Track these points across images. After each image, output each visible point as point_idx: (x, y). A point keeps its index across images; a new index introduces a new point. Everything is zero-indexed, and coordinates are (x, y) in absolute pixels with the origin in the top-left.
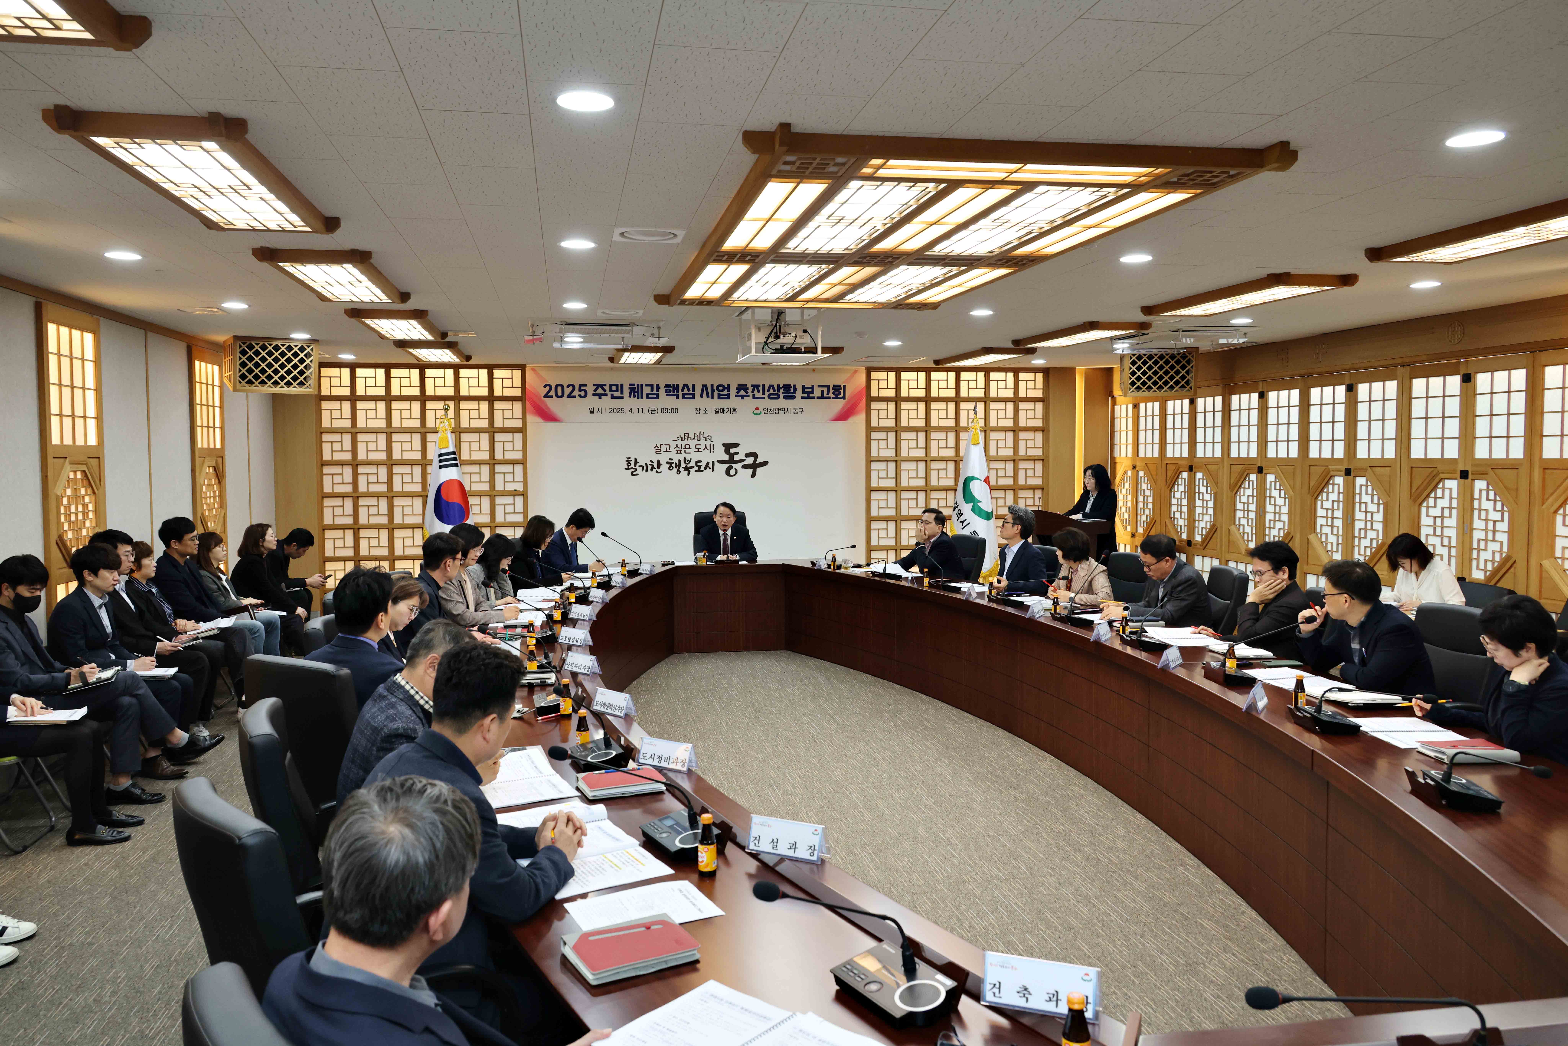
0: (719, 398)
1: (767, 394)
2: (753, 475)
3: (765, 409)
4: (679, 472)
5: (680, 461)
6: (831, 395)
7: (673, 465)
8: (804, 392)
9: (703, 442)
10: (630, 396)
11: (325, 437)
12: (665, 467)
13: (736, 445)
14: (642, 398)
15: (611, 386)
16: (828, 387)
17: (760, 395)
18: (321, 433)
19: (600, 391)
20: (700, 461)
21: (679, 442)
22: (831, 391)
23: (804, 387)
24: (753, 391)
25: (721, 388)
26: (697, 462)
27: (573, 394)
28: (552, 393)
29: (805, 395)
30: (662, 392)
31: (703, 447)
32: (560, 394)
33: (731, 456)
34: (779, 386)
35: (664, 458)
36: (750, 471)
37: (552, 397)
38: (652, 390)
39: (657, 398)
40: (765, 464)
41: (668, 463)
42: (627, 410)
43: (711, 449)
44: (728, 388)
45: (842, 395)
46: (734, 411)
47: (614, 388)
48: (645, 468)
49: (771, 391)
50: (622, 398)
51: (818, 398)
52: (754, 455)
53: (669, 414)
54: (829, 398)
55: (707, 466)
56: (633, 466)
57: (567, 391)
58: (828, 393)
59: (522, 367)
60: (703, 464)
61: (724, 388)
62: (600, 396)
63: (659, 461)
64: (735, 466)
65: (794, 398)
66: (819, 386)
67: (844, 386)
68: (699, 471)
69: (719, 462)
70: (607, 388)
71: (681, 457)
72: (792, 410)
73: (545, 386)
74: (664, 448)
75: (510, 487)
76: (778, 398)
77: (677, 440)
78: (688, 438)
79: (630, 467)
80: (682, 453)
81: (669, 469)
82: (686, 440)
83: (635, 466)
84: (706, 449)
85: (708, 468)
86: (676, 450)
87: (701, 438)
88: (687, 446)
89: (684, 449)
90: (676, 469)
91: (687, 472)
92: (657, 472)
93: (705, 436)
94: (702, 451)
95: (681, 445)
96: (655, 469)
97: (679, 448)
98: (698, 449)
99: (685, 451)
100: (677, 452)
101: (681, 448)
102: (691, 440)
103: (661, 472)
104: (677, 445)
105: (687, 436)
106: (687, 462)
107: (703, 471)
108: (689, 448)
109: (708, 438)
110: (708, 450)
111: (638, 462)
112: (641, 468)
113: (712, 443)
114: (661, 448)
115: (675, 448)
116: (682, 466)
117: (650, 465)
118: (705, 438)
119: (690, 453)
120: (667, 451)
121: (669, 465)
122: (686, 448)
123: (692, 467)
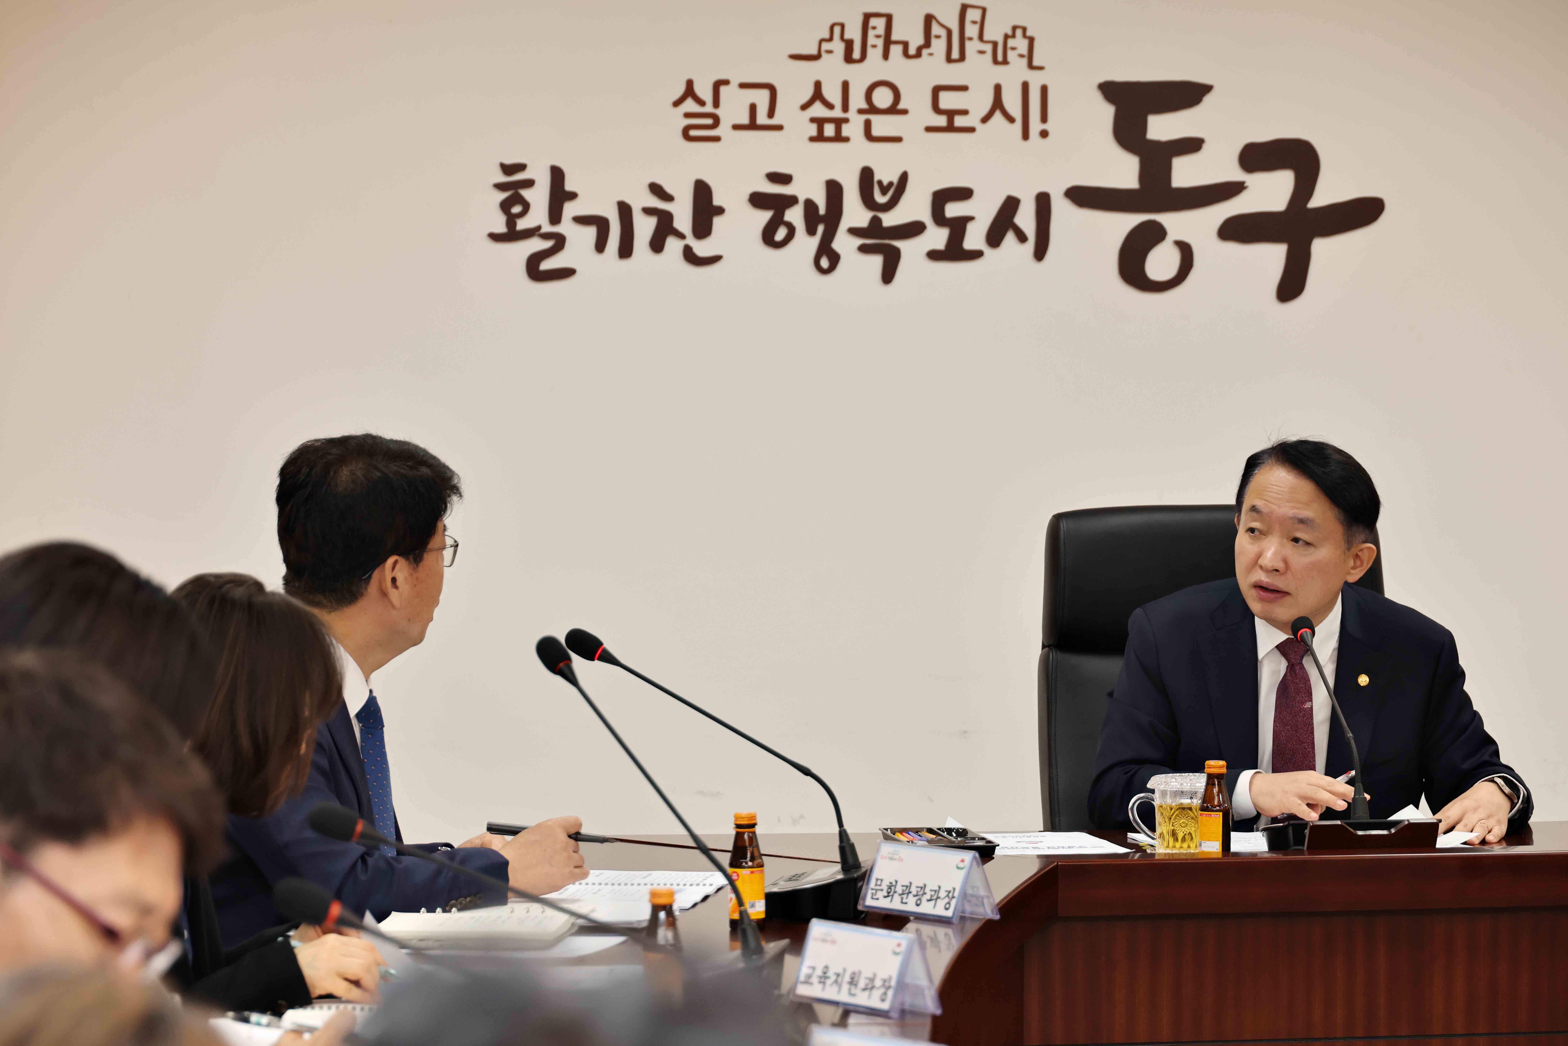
2: (1291, 285)
4: (826, 259)
5: (834, 190)
7: (795, 215)
9: (978, 73)
12: (739, 227)
13: (1187, 95)
20: (964, 194)
21: (832, 71)
26: (941, 198)
31: (978, 102)
33: (1156, 159)
35: (735, 168)
36: (1273, 257)
40: (1364, 212)
41: (758, 200)
43: (1031, 114)
48: (614, 233)
52: (1298, 158)
55: (1003, 224)
56: (537, 216)
60: (982, 211)
63: (702, 191)
64: (1176, 224)
68: (955, 252)
69: (1083, 197)
71: (843, 163)
74: (734, 107)
77: (816, 57)
78: (888, 42)
79: (522, 224)
80: (847, 140)
81: (768, 237)
82: (875, 54)
83: (555, 216)
84: (998, 115)
85: (1010, 238)
86: (813, 120)
87: (971, 47)
88: (883, 98)
89: (861, 111)
90: (814, 242)
91: (876, 262)
92: (690, 256)
93: (995, 31)
94: (971, 130)
95: (845, 86)
96: (682, 236)
97: (830, 106)
98: (951, 114)
99: (868, 125)
100: (821, 130)
101: (845, 108)
102: (906, 54)
103: (715, 259)
104: (818, 85)
105: (881, 30)
106: (880, 199)
107: (976, 255)
108: (894, 110)
109: (1011, 43)
110: (1011, 120)
111: (573, 196)
112: (590, 233)
113: (1036, 81)
114: (716, 103)
115: (804, 107)
116: (846, 223)
117: (648, 211)
118: (995, 44)
119: (898, 139)
120: (753, 125)
121: (766, 216)
122: (873, 109)
123: (914, 229)
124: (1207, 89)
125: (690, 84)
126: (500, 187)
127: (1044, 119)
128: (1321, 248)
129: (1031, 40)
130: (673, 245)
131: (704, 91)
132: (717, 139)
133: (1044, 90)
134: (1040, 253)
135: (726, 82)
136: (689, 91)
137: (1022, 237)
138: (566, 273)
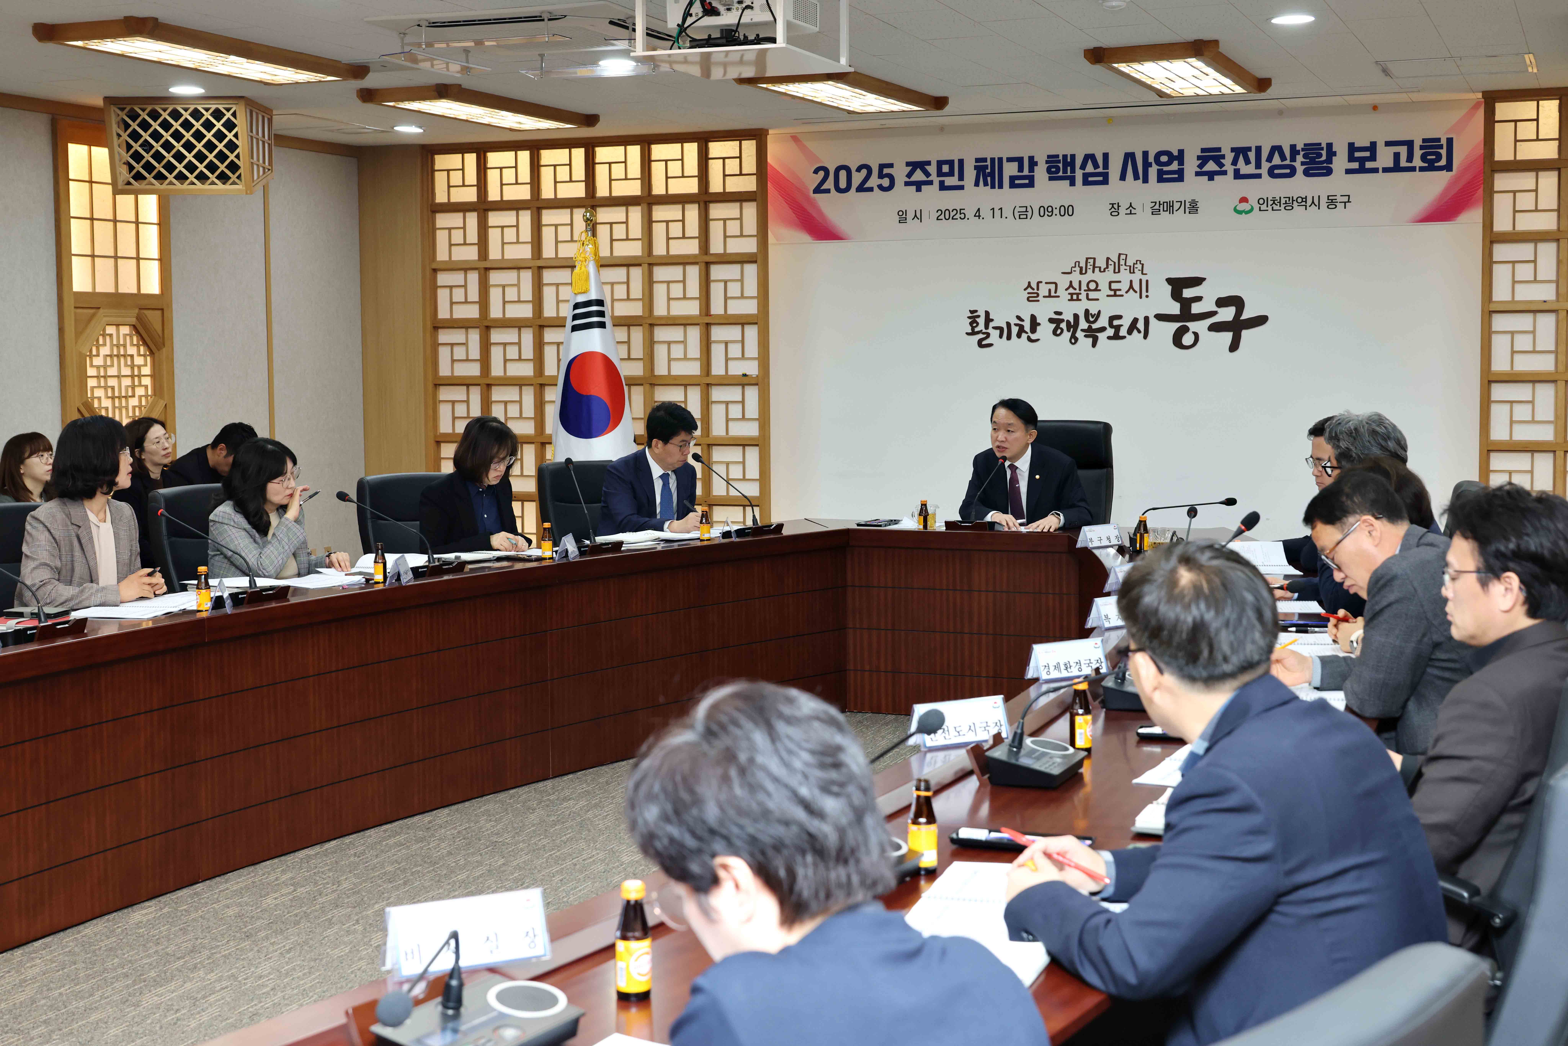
0: (1160, 179)
1: (1265, 166)
2: (1234, 346)
3: (1263, 201)
4: (1074, 340)
5: (1076, 316)
6: (1417, 162)
7: (1063, 325)
8: (1351, 159)
9: (1125, 277)
10: (977, 184)
11: (443, 279)
12: (1045, 329)
13: (1197, 281)
14: (1001, 186)
15: (940, 163)
16: (1410, 144)
17: (1250, 169)
18: (435, 271)
19: (919, 176)
20: (1119, 317)
21: (1076, 277)
22: (1418, 153)
23: (1352, 148)
24: (1235, 162)
25: (1164, 159)
26: (1112, 319)
27: (868, 185)
28: (829, 184)
29: (1355, 165)
30: (1041, 173)
31: (1125, 286)
32: (843, 184)
33: (1186, 304)
34: (1293, 147)
35: (1044, 310)
36: (1228, 336)
37: (828, 191)
38: (1021, 169)
39: (1031, 184)
40: (1261, 320)
41: (1051, 321)
42: (970, 212)
43: (1142, 290)
44: (1180, 157)
45: (1443, 162)
46: (1193, 207)
47: (946, 168)
48: (1005, 332)
49: (1277, 160)
50: (961, 188)
51: (1386, 170)
52: (1237, 302)
53: (1057, 219)
54: (1413, 169)
55: (1133, 327)
56: (981, 327)
57: (857, 178)
58: (1410, 159)
59: (759, 136)
60: (1126, 323)
61: (1172, 158)
62: (919, 186)
63: (1033, 318)
64: (1193, 326)
65: (1329, 172)
66: (1388, 144)
67: (1450, 141)
68: (1116, 337)
69: (1160, 317)
70: (932, 169)
71: (1079, 308)
72: (1324, 200)
73: (816, 172)
74: (1044, 290)
75: (737, 369)
76: (1293, 172)
77: (1071, 273)
78: (1094, 267)
79: (976, 330)
80: (1080, 300)
81: (1055, 333)
82: (1090, 271)
83: (987, 327)
84: (1131, 290)
85: (1135, 331)
86: (1069, 294)
87: (1122, 268)
88: (1092, 286)
89: (1085, 290)
90: (1070, 334)
91: (1090, 340)
92: (1029, 339)
93: (1130, 262)
94: (1122, 296)
95: (1080, 282)
96: (1027, 333)
97: (1075, 289)
98: (1115, 291)
99: (1087, 295)
100: (1072, 297)
101: (1080, 289)
102: (1100, 271)
103: (1038, 340)
104: (1071, 282)
105: (1092, 264)
106: (1091, 319)
107: (1124, 337)
108: (1096, 290)
109: (1136, 266)
110: (1136, 292)
111: (992, 320)
112: (998, 332)
113: (1144, 278)
114: (1038, 289)
115: (1066, 290)
116: (1080, 327)
117: (1016, 325)
118: (1130, 266)
119: (1098, 300)
120: (1050, 296)
121: (1054, 326)
122: (1089, 290)
123: (1103, 329)
124: (1204, 279)
125: (1029, 283)
126: (969, 318)
127: (1147, 291)
128: (1245, 333)
129: (1143, 265)
130: (1024, 336)
131: (1034, 285)
132: (1038, 301)
133: (1147, 281)
134: (1145, 337)
135: (1041, 282)
136: (1029, 285)
137: (1139, 331)
138: (990, 345)
